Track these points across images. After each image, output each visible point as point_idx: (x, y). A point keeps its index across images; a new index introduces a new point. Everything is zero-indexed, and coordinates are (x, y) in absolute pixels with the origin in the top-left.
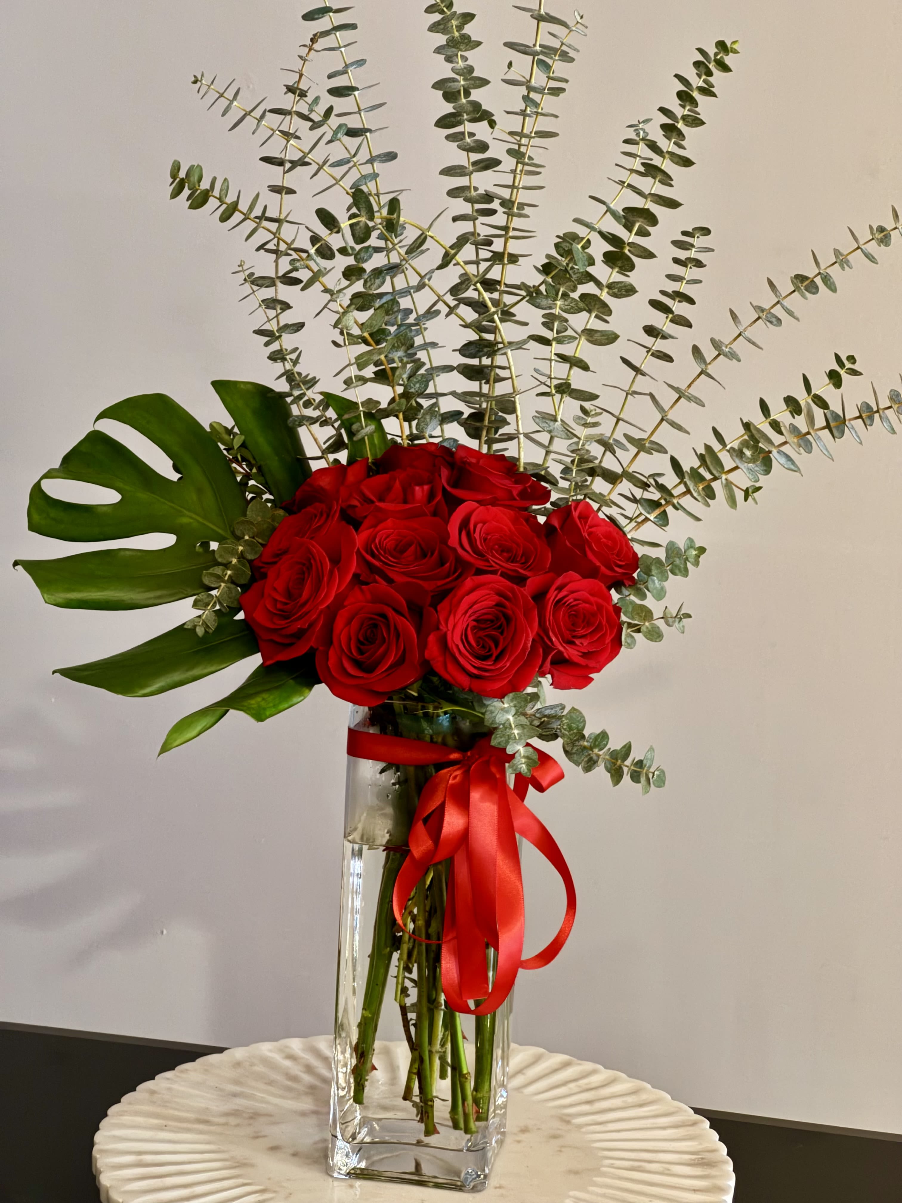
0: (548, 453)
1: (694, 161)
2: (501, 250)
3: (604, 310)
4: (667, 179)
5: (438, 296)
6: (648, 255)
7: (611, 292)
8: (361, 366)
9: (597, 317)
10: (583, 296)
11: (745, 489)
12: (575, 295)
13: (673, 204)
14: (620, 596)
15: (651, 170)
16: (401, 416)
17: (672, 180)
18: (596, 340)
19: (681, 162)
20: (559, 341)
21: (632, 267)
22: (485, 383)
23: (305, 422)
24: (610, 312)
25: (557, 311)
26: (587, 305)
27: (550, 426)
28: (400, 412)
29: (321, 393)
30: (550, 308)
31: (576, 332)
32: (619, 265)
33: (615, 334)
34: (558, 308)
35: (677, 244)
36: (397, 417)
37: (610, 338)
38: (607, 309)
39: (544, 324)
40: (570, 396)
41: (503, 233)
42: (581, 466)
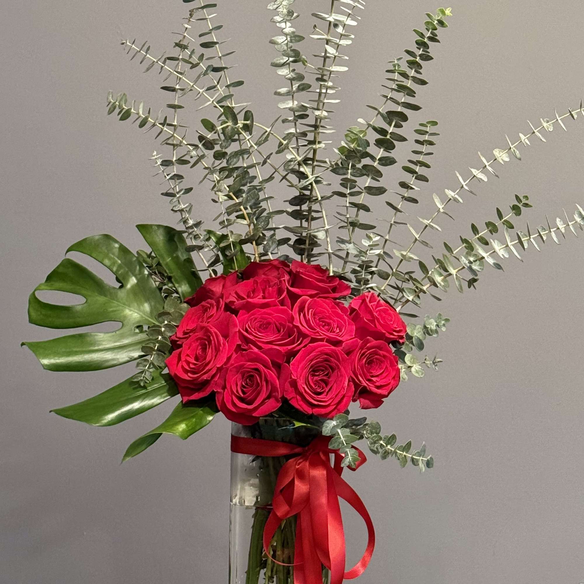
0: (346, 262)
1: (428, 82)
2: (312, 139)
3: (377, 174)
4: (411, 93)
5: (275, 169)
6: (403, 139)
7: (381, 162)
8: (229, 214)
9: (373, 178)
10: (365, 166)
11: (468, 280)
12: (359, 166)
13: (416, 108)
14: (395, 349)
15: (402, 88)
16: (254, 243)
17: (415, 93)
18: (373, 192)
19: (420, 82)
20: (351, 194)
21: (393, 147)
22: (306, 221)
23: (196, 249)
24: (381, 175)
25: (349, 176)
26: (367, 172)
27: (347, 246)
28: (253, 241)
29: (205, 231)
30: (345, 174)
31: (360, 188)
32: (386, 146)
33: (385, 189)
34: (349, 174)
35: (418, 132)
36: (252, 243)
37: (381, 191)
38: (379, 173)
39: (341, 184)
40: (358, 227)
41: (313, 129)
42: (367, 270)
